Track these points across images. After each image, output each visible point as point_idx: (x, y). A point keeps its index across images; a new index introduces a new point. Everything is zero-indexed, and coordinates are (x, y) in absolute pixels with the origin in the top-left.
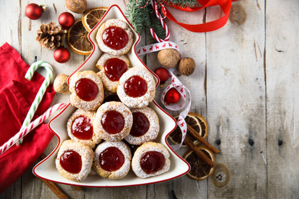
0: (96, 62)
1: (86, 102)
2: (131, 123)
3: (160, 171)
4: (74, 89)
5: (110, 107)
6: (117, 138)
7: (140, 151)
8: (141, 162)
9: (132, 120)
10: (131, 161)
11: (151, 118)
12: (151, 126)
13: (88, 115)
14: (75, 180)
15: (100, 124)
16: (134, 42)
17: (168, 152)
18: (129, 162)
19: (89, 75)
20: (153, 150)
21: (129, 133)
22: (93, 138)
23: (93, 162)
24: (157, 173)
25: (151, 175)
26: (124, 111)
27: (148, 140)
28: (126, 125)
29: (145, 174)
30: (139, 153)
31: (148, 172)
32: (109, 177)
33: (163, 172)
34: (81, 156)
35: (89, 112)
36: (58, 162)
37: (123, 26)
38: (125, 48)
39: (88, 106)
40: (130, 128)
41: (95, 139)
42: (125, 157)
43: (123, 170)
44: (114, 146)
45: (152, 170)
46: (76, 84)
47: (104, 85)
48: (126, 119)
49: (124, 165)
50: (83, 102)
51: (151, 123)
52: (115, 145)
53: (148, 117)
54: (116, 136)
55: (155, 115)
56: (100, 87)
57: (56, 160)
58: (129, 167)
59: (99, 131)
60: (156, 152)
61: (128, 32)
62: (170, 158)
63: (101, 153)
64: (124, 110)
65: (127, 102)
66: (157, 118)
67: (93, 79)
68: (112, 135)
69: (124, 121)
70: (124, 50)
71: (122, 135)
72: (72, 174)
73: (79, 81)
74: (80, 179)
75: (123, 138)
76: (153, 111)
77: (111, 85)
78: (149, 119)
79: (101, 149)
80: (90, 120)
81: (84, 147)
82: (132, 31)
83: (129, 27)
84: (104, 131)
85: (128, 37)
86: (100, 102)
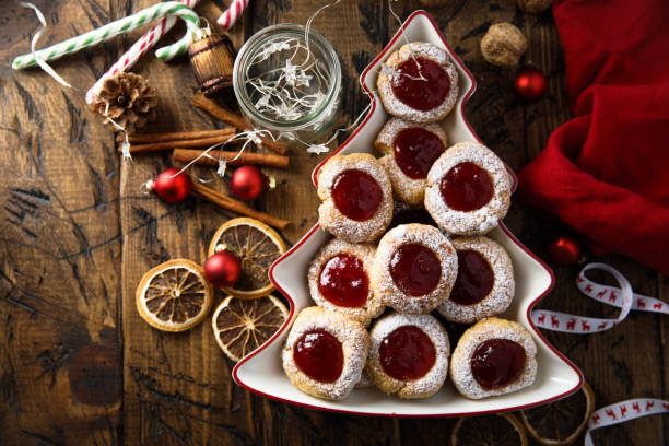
0: (376, 136)
1: (354, 223)
2: (455, 273)
3: (513, 385)
4: (328, 193)
5: (410, 234)
6: (422, 307)
7: (471, 338)
8: (472, 363)
9: (456, 266)
10: (450, 359)
11: (499, 264)
12: (497, 283)
13: (359, 252)
14: (326, 397)
15: (388, 273)
16: (460, 93)
17: (532, 342)
18: (446, 360)
19: (363, 162)
20: (501, 336)
21: (449, 295)
22: (369, 303)
23: (368, 358)
24: (508, 389)
25: (492, 393)
26: (441, 246)
27: (489, 314)
28: (444, 278)
29: (480, 390)
30: (469, 341)
31: (486, 386)
32: (401, 393)
33: (520, 388)
34: (341, 344)
35: (359, 247)
36: (288, 356)
37: (440, 59)
38: (442, 107)
39: (360, 231)
40: (452, 285)
41: (373, 307)
42: (438, 349)
43: (433, 377)
44: (413, 323)
45: (498, 381)
46: (334, 182)
47: (393, 187)
48: (444, 264)
49: (435, 369)
50: (348, 222)
51: (497, 276)
52: (416, 322)
53: (492, 261)
54: (421, 302)
55: (505, 257)
56: (386, 191)
57: (284, 351)
58: (445, 373)
59: (384, 289)
60: (507, 341)
61: (449, 71)
62: (536, 356)
63: (385, 338)
64: (441, 243)
65: (450, 224)
66: (511, 266)
67: (373, 173)
68: (412, 300)
69: (440, 268)
70: (441, 111)
71: (435, 299)
72: (319, 384)
73: (341, 174)
74: (338, 394)
75: (435, 306)
76: (501, 249)
77: (410, 187)
78: (494, 267)
79: (384, 328)
80: (361, 263)
81: (350, 323)
82: (457, 70)
83: (452, 62)
84: (395, 288)
85: (449, 83)
86: (385, 224)
